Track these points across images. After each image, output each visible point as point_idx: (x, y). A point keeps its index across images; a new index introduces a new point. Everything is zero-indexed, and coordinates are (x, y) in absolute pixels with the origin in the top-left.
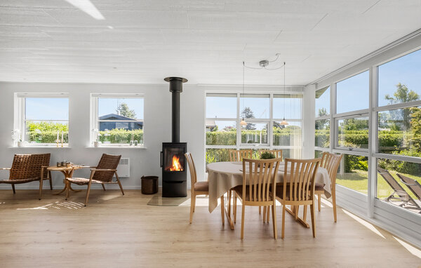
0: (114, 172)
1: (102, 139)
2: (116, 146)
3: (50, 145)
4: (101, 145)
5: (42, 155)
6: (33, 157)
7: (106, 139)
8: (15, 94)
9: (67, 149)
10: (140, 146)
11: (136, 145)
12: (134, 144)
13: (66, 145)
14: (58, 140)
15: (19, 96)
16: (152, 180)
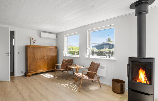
0: (96, 73)
1: (93, 53)
2: (99, 57)
3: (74, 56)
4: (91, 57)
5: (71, 60)
6: (68, 60)
7: (95, 53)
8: (65, 35)
9: (78, 58)
10: (112, 58)
11: (109, 57)
12: (108, 57)
13: (78, 56)
14: (76, 53)
15: (66, 36)
16: (120, 84)
